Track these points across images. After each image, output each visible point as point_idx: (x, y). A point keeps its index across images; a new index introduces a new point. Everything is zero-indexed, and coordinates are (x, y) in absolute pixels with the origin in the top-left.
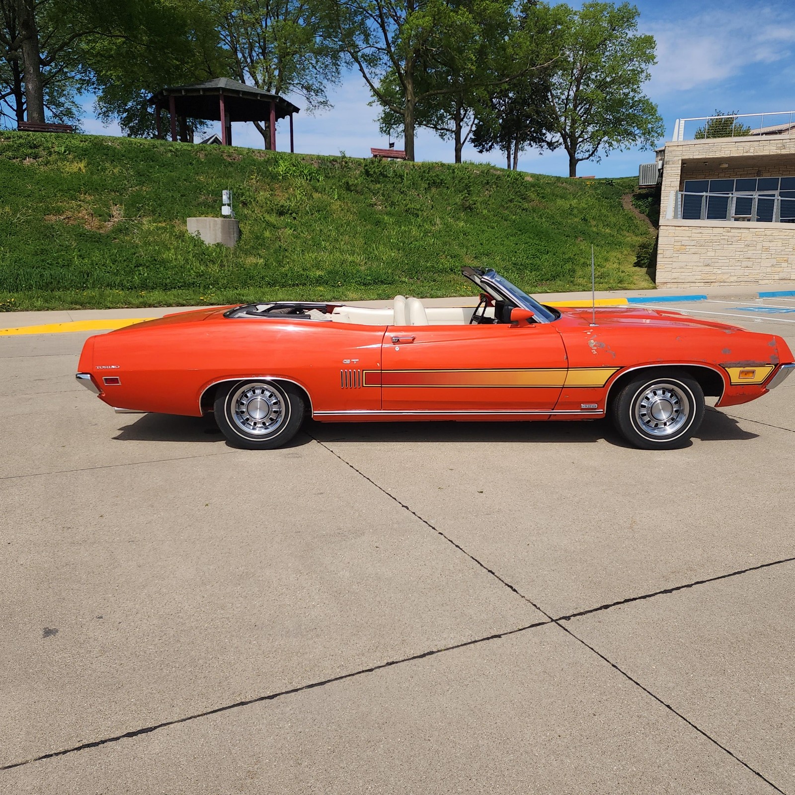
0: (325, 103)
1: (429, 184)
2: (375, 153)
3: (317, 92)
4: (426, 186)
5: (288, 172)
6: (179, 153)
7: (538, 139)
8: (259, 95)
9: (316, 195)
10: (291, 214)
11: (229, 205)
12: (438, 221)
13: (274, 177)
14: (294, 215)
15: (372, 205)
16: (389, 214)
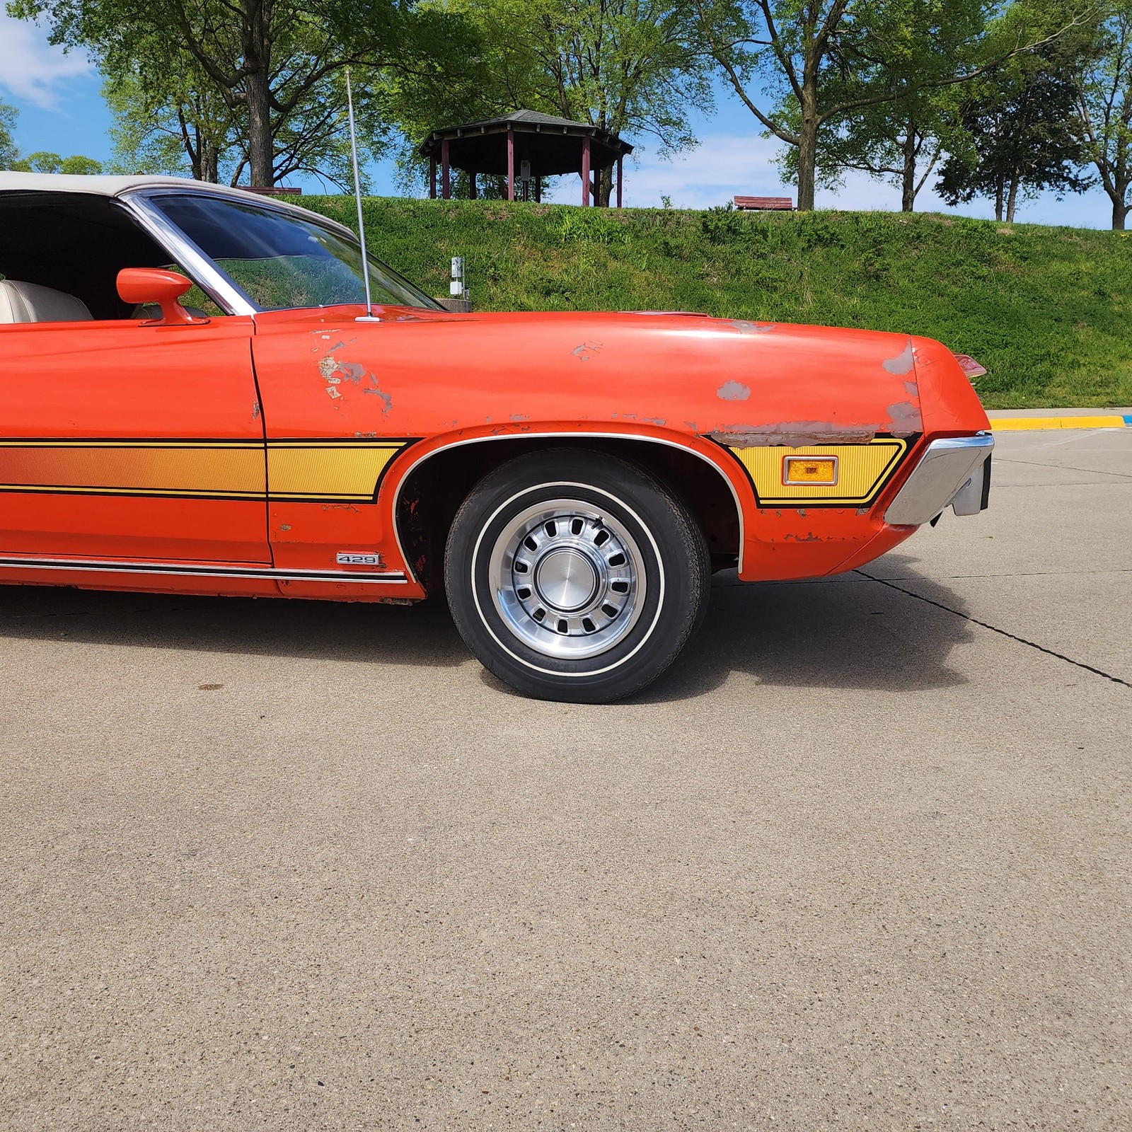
0: (686, 140)
1: (809, 241)
2: (741, 205)
3: (678, 124)
4: (805, 245)
5: (575, 232)
6: (419, 213)
7: (1057, 178)
8: (566, 128)
9: (613, 265)
10: (563, 292)
11: (460, 279)
12: (808, 296)
13: (552, 240)
14: (567, 294)
15: (702, 277)
16: (727, 289)
